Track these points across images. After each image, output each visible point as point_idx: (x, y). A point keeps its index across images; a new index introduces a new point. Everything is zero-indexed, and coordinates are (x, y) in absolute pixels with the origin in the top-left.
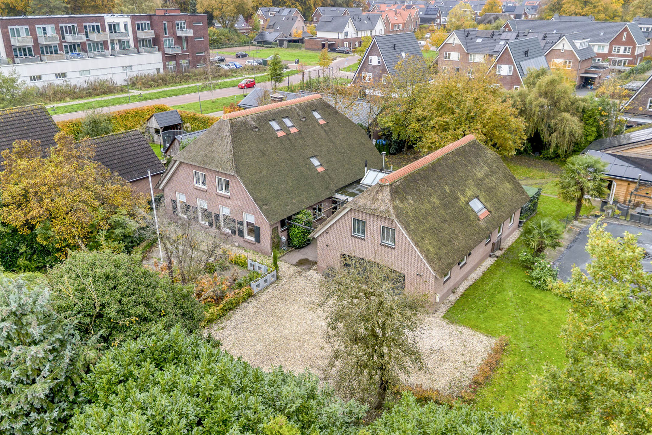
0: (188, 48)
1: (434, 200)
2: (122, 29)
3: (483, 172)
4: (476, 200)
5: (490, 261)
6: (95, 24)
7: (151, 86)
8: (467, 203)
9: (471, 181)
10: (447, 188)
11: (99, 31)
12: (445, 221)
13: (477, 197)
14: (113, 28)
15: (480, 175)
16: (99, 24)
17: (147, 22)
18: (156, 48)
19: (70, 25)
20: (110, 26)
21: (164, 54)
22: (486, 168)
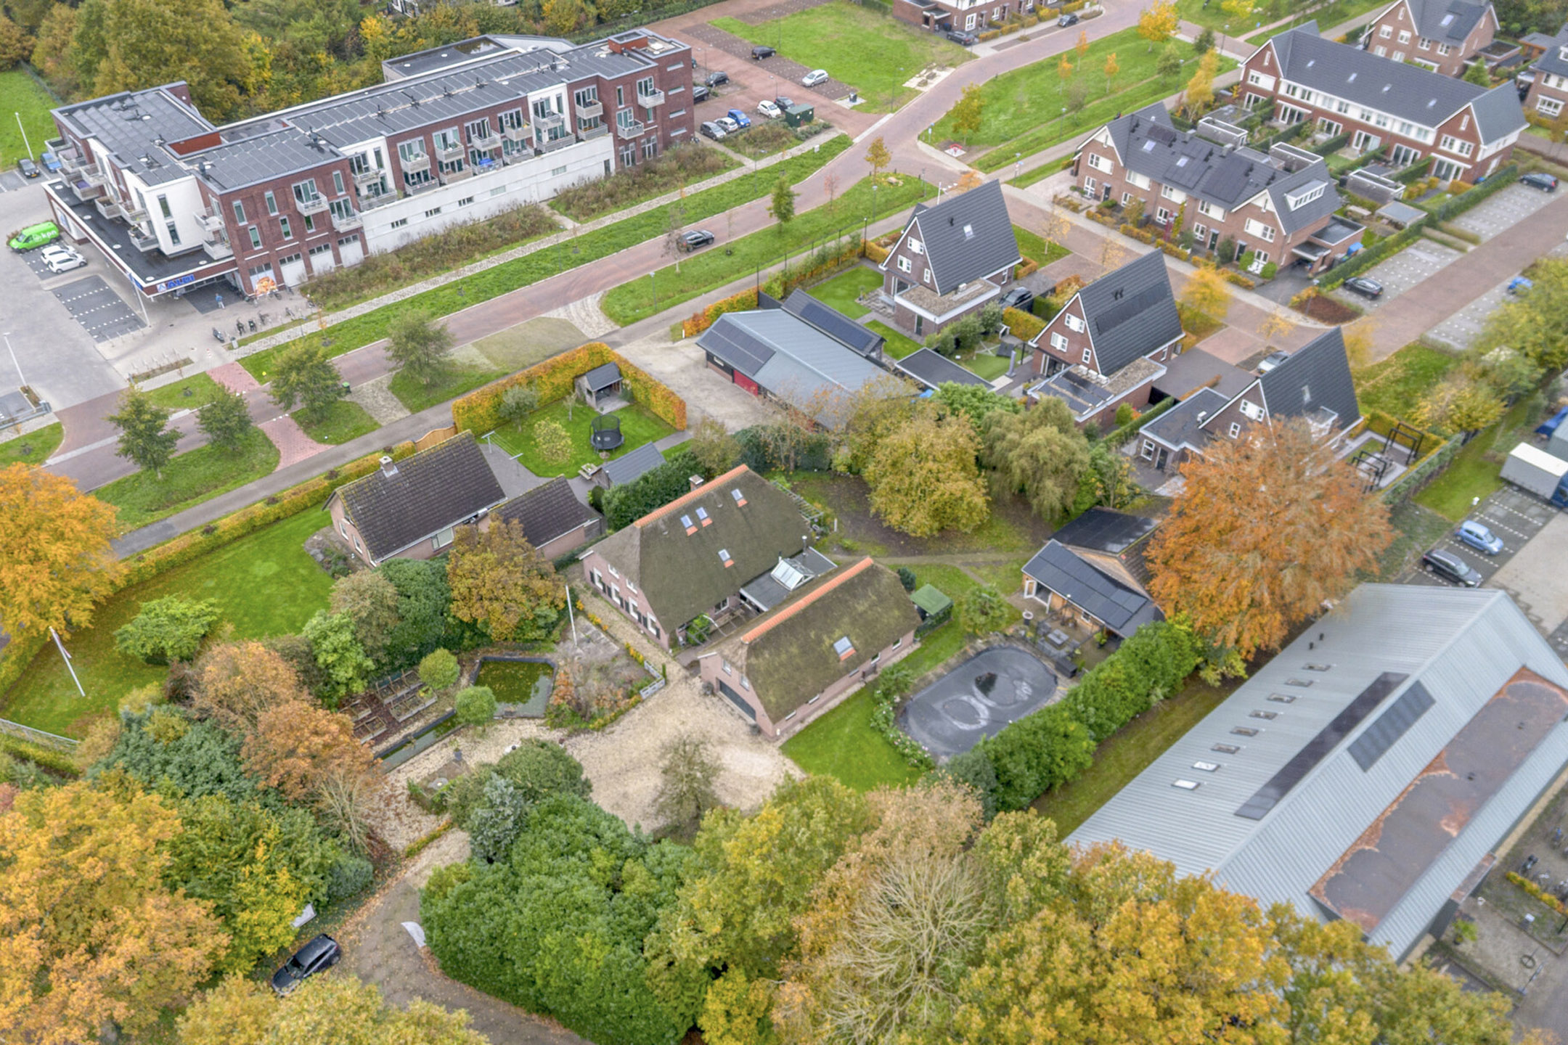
0: (655, 118)
1: (794, 650)
2: (554, 108)
3: (866, 605)
4: (845, 639)
5: (856, 687)
6: (513, 111)
7: (593, 210)
8: (832, 646)
9: (846, 619)
10: (812, 635)
11: (519, 124)
12: (798, 669)
13: (848, 636)
14: (541, 109)
15: (860, 608)
16: (520, 109)
17: (591, 87)
18: (606, 127)
19: (479, 121)
20: (535, 106)
21: (616, 137)
22: (874, 598)
